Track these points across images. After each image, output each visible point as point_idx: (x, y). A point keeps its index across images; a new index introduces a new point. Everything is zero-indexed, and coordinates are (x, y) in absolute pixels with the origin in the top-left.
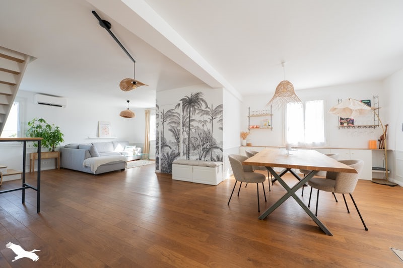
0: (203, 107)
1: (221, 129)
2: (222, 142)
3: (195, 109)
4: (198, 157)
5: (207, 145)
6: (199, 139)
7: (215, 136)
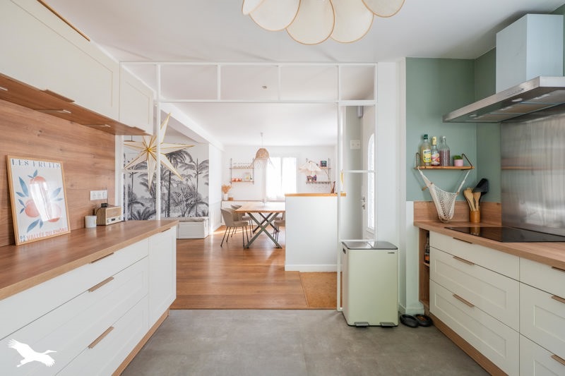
0: (187, 160)
1: (207, 184)
2: (207, 198)
3: (177, 162)
4: (181, 214)
5: (191, 201)
6: (182, 194)
7: (200, 191)
